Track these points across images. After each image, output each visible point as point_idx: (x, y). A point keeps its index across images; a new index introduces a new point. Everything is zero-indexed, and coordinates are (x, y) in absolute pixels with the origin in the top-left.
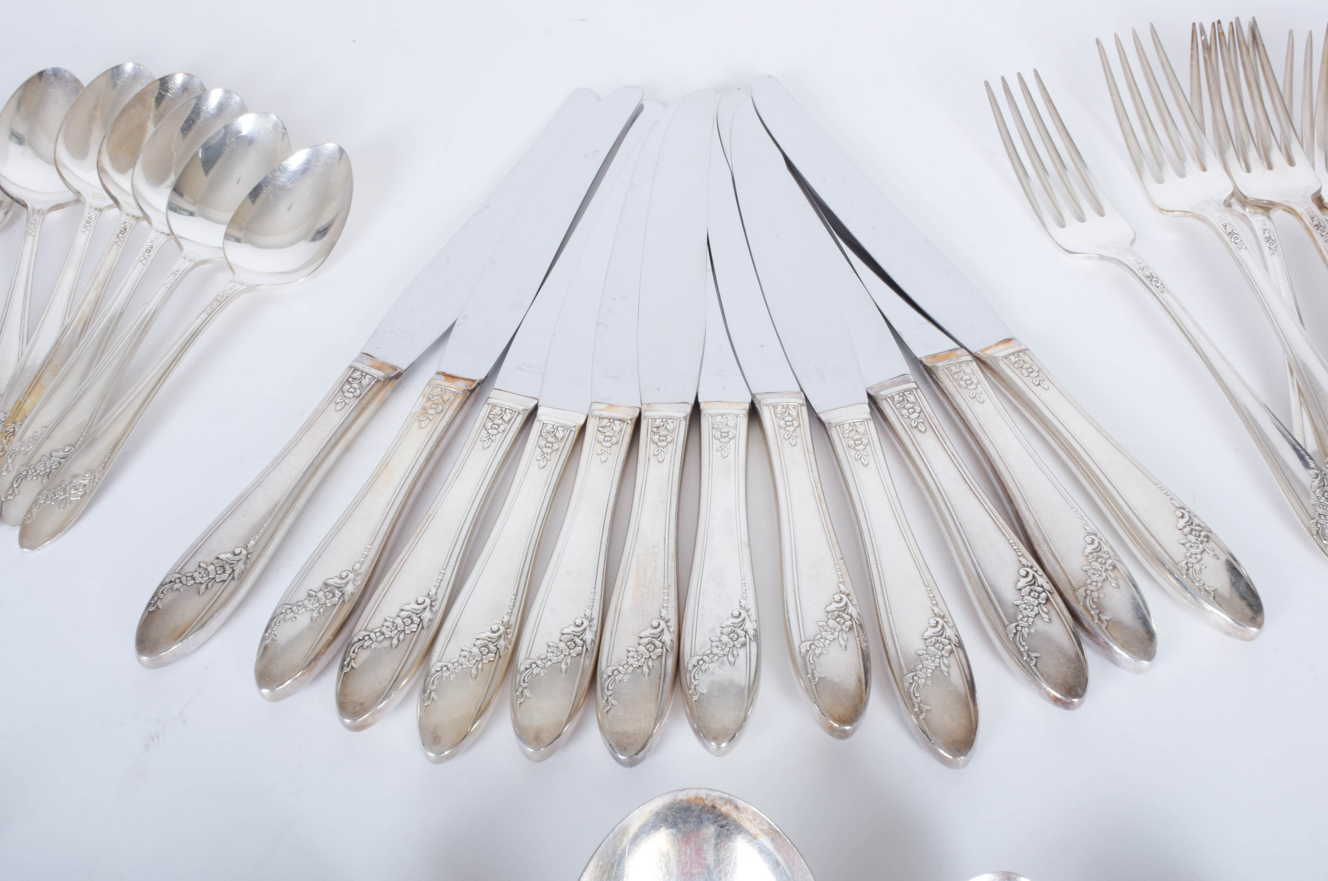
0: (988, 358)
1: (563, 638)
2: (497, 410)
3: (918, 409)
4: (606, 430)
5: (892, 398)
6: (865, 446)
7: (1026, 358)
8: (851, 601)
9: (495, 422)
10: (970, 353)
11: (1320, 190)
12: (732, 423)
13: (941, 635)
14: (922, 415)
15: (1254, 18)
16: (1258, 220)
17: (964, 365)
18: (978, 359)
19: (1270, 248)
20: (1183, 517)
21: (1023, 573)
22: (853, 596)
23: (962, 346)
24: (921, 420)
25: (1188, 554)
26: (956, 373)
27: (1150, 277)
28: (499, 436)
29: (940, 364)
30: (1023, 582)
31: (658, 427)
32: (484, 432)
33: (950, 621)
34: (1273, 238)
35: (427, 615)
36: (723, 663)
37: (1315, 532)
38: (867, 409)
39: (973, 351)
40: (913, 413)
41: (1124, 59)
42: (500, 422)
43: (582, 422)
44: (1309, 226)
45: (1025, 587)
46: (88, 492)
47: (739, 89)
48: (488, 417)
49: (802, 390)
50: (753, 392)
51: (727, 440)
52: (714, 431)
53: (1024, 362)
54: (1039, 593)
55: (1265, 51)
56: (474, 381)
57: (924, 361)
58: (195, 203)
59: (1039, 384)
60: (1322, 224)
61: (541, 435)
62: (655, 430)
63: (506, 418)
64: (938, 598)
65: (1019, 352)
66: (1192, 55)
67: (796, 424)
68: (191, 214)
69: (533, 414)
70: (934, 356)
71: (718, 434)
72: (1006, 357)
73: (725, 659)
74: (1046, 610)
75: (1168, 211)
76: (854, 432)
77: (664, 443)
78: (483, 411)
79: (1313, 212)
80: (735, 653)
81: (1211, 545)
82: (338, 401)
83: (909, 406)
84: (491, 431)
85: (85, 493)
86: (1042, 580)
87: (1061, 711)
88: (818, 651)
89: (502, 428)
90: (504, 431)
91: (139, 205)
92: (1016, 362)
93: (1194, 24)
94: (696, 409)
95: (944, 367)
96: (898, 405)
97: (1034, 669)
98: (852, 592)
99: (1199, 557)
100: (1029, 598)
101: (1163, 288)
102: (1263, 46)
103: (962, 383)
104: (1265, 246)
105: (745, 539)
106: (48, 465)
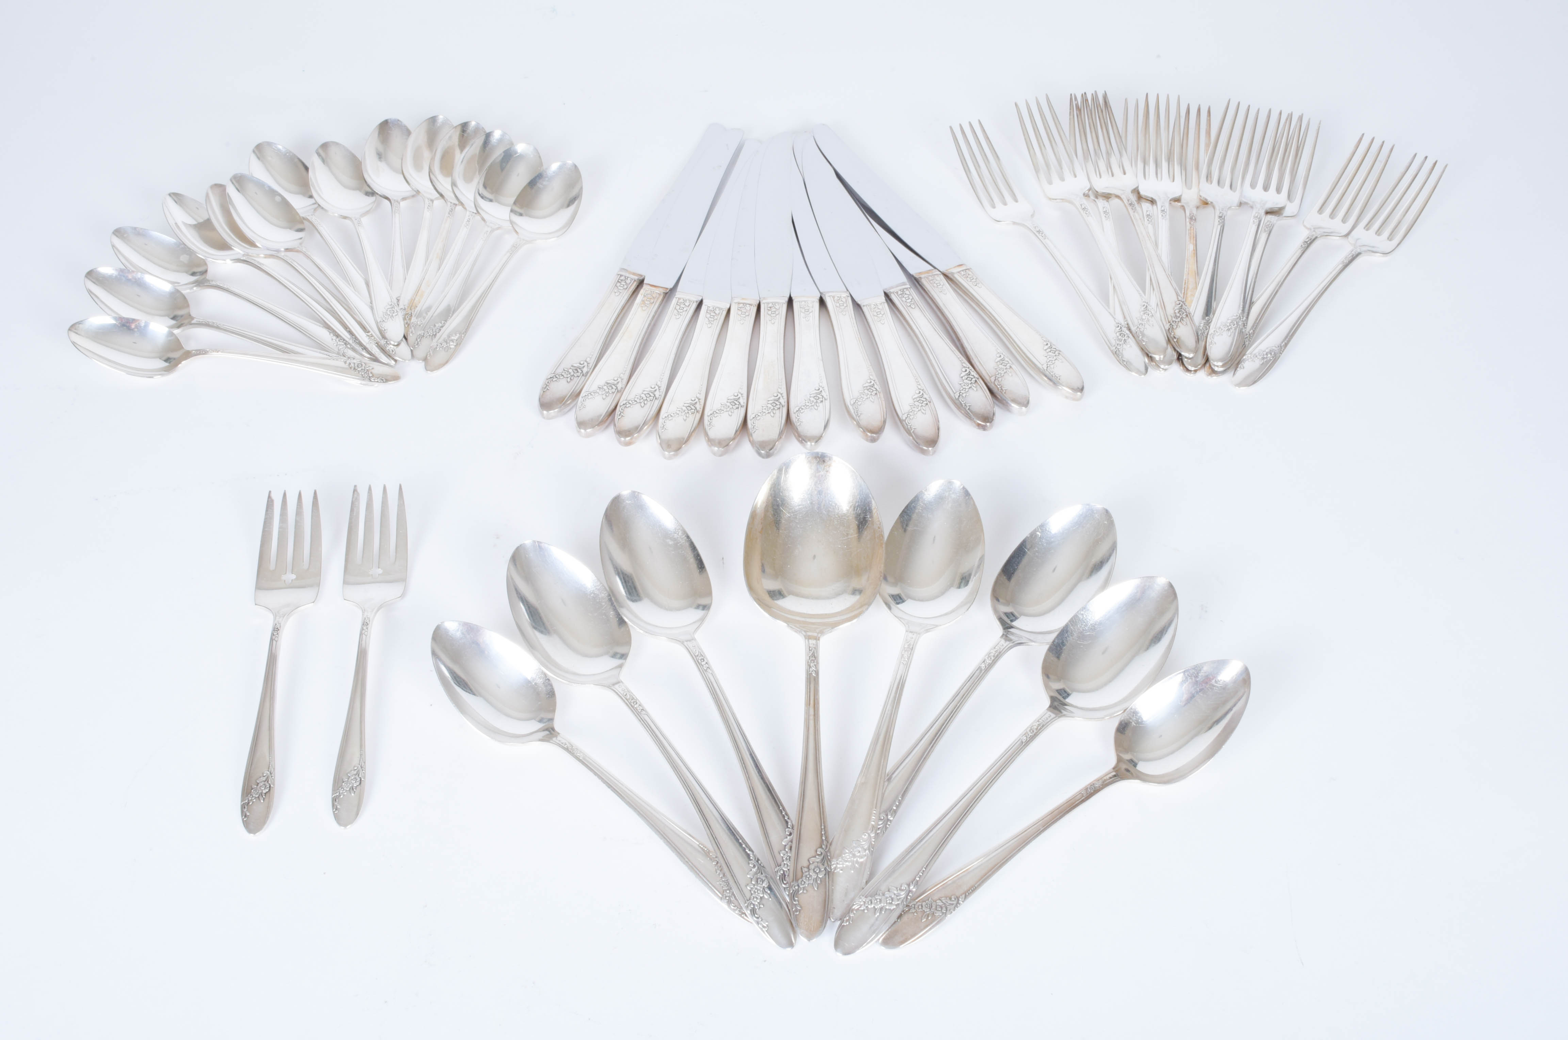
0: (950, 274)
1: (728, 401)
2: (681, 301)
3: (911, 297)
4: (742, 309)
5: (897, 293)
6: (883, 315)
7: (970, 273)
8: (876, 383)
9: (681, 306)
10: (940, 271)
11: (1138, 187)
12: (810, 305)
13: (922, 397)
14: (913, 300)
15: (1105, 92)
16: (1101, 203)
17: (936, 276)
18: (945, 275)
19: (1105, 217)
20: (1047, 344)
21: (964, 370)
22: (877, 381)
23: (935, 268)
24: (912, 303)
25: (1048, 361)
26: (932, 280)
27: (1039, 232)
28: (684, 313)
29: (922, 276)
30: (964, 374)
31: (770, 307)
32: (675, 311)
33: (927, 392)
34: (1107, 211)
35: (657, 394)
36: (811, 409)
37: (1114, 353)
38: (884, 298)
39: (941, 271)
40: (908, 299)
41: (1030, 113)
42: (684, 306)
43: (728, 307)
44: (1126, 204)
45: (964, 376)
46: (459, 343)
47: (805, 132)
48: (677, 304)
49: (847, 290)
50: (821, 291)
51: (808, 313)
52: (801, 309)
53: (969, 274)
54: (972, 378)
55: (1111, 110)
56: (667, 289)
57: (915, 275)
58: (492, 193)
59: (976, 285)
60: (1133, 203)
61: (707, 312)
62: (769, 308)
63: (687, 304)
64: (921, 382)
65: (966, 269)
66: (1070, 112)
67: (845, 305)
68: (491, 201)
69: (701, 303)
70: (920, 273)
71: (803, 311)
72: (959, 272)
73: (813, 407)
74: (975, 386)
75: (1053, 199)
76: (877, 308)
77: (774, 315)
78: (674, 301)
79: (1129, 197)
80: (818, 405)
81: (1060, 357)
82: (616, 291)
83: (906, 296)
84: (679, 310)
85: (457, 344)
86: (973, 373)
87: (981, 432)
88: (859, 403)
89: (685, 309)
90: (686, 311)
91: (456, 196)
92: (964, 275)
93: (1071, 95)
94: (790, 301)
95: (925, 277)
96: (900, 296)
97: (968, 411)
98: (876, 379)
99: (1053, 362)
100: (966, 380)
101: (1045, 237)
102: (1111, 108)
103: (935, 285)
104: (1103, 215)
105: (821, 358)
106: (434, 330)
